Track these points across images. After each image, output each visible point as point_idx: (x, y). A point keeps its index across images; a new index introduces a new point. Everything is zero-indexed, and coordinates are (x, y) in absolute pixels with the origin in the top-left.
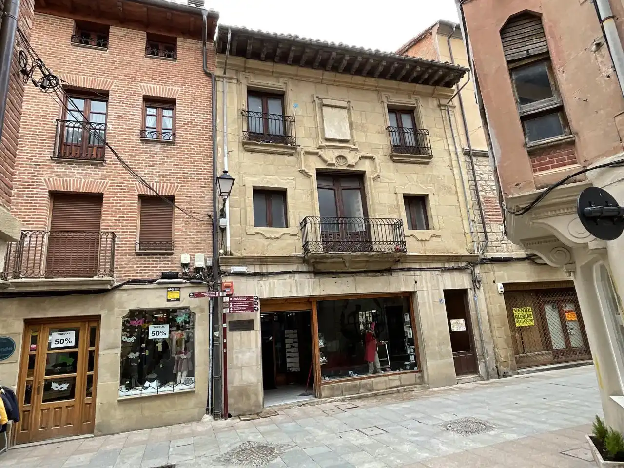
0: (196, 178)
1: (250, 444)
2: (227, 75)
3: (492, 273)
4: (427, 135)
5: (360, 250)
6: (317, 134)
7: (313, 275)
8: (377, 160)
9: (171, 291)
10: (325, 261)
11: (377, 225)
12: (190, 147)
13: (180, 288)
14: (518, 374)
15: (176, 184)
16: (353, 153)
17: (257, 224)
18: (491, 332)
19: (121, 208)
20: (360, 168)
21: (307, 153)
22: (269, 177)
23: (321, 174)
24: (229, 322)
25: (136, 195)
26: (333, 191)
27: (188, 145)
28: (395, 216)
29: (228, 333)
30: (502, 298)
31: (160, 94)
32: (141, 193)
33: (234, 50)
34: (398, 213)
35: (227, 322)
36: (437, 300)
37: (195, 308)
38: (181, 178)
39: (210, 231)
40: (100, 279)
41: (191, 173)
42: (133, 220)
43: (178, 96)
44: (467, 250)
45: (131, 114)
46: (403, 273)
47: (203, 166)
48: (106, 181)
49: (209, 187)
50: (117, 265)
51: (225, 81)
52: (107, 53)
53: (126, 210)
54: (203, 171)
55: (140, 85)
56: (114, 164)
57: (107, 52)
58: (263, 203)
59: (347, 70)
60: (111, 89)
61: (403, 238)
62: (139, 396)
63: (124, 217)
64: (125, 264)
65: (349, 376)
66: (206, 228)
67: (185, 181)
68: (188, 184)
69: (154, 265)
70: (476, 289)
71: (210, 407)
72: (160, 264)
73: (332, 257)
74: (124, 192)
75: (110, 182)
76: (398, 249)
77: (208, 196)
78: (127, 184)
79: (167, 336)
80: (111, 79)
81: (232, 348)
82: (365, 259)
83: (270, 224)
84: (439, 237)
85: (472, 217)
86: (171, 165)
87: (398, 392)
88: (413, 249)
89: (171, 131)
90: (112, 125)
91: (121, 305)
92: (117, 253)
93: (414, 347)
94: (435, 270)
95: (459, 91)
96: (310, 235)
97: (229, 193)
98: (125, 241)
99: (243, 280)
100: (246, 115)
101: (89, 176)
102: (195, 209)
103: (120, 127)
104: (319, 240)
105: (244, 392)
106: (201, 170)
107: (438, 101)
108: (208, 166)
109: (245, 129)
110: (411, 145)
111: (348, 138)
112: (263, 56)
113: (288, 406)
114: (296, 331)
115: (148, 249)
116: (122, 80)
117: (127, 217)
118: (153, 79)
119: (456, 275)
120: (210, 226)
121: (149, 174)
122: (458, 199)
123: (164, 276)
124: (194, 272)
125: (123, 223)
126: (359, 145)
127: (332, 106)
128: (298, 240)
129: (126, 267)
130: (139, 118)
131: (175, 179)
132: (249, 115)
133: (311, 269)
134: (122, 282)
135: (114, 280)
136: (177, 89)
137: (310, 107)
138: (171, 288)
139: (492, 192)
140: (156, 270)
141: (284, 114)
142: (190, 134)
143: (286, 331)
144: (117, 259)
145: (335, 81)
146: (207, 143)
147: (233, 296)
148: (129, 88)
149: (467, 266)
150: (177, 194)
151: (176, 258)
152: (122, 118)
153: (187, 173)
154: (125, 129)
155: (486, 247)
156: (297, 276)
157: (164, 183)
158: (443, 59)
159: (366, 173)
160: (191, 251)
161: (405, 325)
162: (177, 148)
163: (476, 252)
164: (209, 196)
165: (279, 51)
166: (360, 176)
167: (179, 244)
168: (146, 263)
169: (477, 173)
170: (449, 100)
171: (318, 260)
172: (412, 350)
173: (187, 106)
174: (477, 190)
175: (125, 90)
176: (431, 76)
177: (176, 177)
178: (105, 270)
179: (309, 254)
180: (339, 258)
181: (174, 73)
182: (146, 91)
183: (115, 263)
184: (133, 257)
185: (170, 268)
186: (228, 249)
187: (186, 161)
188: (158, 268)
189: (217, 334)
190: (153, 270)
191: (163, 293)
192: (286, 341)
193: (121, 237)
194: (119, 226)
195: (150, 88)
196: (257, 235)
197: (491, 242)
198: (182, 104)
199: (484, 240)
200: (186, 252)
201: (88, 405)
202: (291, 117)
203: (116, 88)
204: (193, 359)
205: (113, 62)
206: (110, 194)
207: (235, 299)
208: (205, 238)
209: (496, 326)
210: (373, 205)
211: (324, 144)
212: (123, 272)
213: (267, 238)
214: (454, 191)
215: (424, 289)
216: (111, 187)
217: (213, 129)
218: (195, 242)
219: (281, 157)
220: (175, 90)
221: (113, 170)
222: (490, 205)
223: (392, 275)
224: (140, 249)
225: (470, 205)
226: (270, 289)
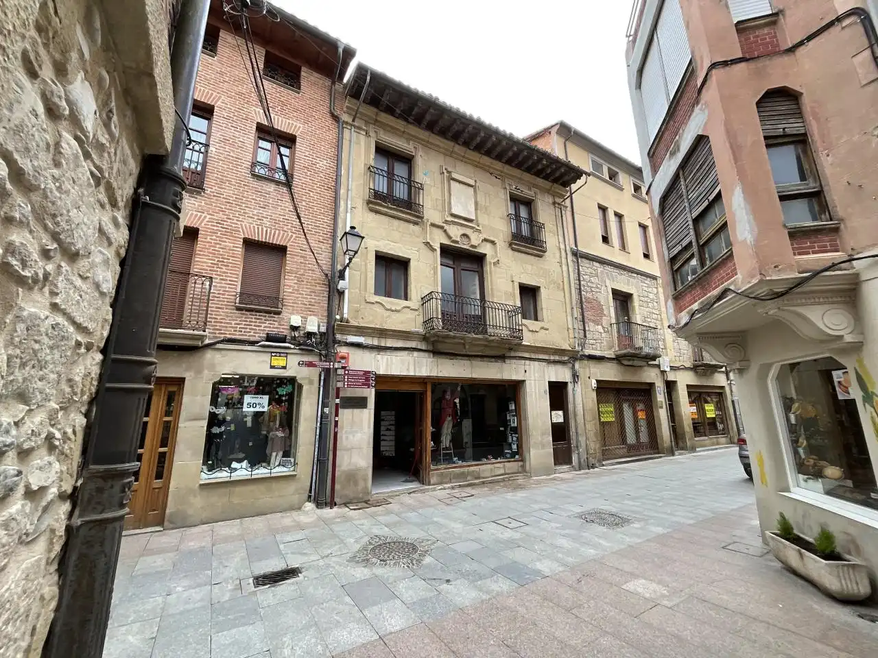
0: (314, 230)
1: (380, 539)
2: (356, 124)
3: (588, 369)
4: (543, 229)
5: (482, 332)
6: (444, 207)
7: (432, 355)
8: (498, 244)
9: (275, 356)
10: (447, 340)
12: (309, 194)
13: (287, 353)
14: (603, 465)
15: (290, 234)
16: (476, 234)
17: (376, 293)
18: (585, 425)
19: (221, 250)
20: (482, 250)
21: (433, 225)
22: (393, 244)
23: (444, 249)
24: (342, 397)
25: (240, 238)
26: (453, 270)
27: (307, 191)
29: (340, 411)
30: (594, 394)
31: (278, 126)
32: (247, 236)
33: (370, 97)
34: (514, 300)
35: (340, 398)
36: (542, 391)
37: (303, 379)
38: (297, 228)
39: (325, 293)
40: (191, 332)
42: (235, 267)
44: (569, 345)
45: (241, 141)
46: (514, 361)
47: (322, 219)
48: (204, 215)
49: (327, 243)
50: (210, 318)
51: (353, 130)
52: (215, 61)
53: (227, 254)
54: (322, 224)
55: (255, 110)
56: (214, 196)
57: (215, 59)
58: (383, 271)
59: (478, 148)
60: (217, 105)
62: (228, 479)
63: (223, 262)
64: (222, 319)
65: (454, 463)
66: (321, 288)
69: (257, 324)
70: (575, 383)
71: (313, 494)
72: (265, 323)
73: (454, 337)
74: (226, 232)
75: (208, 216)
76: (514, 336)
77: (326, 254)
78: (231, 223)
80: (218, 93)
81: (342, 428)
82: (486, 343)
83: (388, 295)
84: (547, 329)
85: (575, 314)
86: (286, 210)
87: (504, 480)
88: (527, 339)
90: (216, 149)
91: (212, 367)
92: (212, 303)
93: (517, 435)
94: (543, 362)
95: (571, 194)
97: (356, 252)
98: (224, 291)
99: (359, 352)
100: (373, 171)
102: (310, 266)
103: (226, 153)
104: (440, 317)
105: (352, 477)
106: (319, 223)
107: (553, 198)
108: (328, 220)
109: (372, 186)
110: (527, 235)
111: (473, 218)
112: (397, 111)
113: (398, 493)
114: (393, 413)
115: (251, 304)
116: (232, 98)
117: (227, 262)
118: (270, 107)
119: (559, 368)
120: (326, 288)
122: (565, 296)
123: (269, 338)
124: (305, 337)
125: (222, 269)
126: (483, 227)
127: (460, 182)
128: (419, 315)
129: (222, 323)
131: (289, 227)
132: (377, 173)
133: (430, 348)
134: (216, 340)
135: (207, 335)
136: (298, 125)
137: (438, 177)
138: (276, 353)
139: (591, 293)
140: (259, 330)
141: (411, 179)
142: (310, 179)
143: (383, 413)
144: (211, 311)
145: (464, 157)
146: (329, 194)
147: (347, 368)
148: (240, 109)
149: (569, 360)
150: (290, 245)
151: (284, 319)
152: (230, 144)
154: (233, 157)
155: (584, 344)
156: (416, 354)
157: (276, 229)
159: (487, 256)
160: (302, 314)
161: (509, 413)
163: (577, 348)
165: (416, 110)
166: (480, 259)
167: (289, 303)
168: (248, 320)
169: (581, 273)
170: (562, 200)
171: (440, 339)
172: (515, 439)
173: (308, 147)
174: (580, 289)
175: (235, 110)
176: (554, 171)
177: (290, 225)
178: (198, 322)
179: (432, 332)
180: (462, 339)
181: (295, 106)
182: (260, 119)
183: (209, 316)
184: (232, 311)
185: (276, 330)
186: (345, 316)
188: (262, 328)
189: (326, 410)
190: (256, 329)
191: (266, 357)
192: (382, 423)
193: (219, 285)
194: (217, 271)
196: (376, 305)
197: (589, 340)
198: (303, 144)
199: (583, 337)
200: (297, 313)
201: (157, 490)
202: (419, 183)
203: (224, 105)
205: (221, 73)
206: (208, 232)
207: (351, 372)
208: (319, 300)
209: (589, 419)
210: (492, 289)
211: (450, 219)
212: (218, 328)
213: (388, 310)
214: (561, 287)
215: (533, 378)
216: (210, 223)
217: (336, 179)
218: (307, 303)
219: (406, 224)
220: (296, 126)
221: (213, 202)
222: (589, 306)
223: (505, 362)
224: (239, 303)
225: (574, 302)
226: (387, 365)
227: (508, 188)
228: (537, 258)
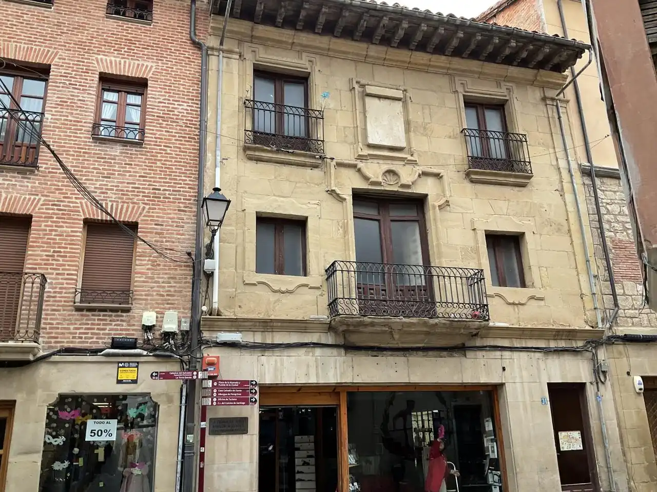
0: (171, 197)
2: (224, 47)
3: (625, 359)
4: (525, 143)
5: (416, 314)
6: (355, 136)
7: (343, 351)
8: (445, 178)
9: (123, 367)
10: (361, 329)
11: (444, 277)
12: (165, 150)
13: (138, 363)
15: (142, 206)
16: (409, 167)
17: (258, 270)
18: (624, 455)
19: (58, 238)
20: (419, 190)
21: (340, 165)
22: (282, 199)
23: (359, 197)
24: (210, 419)
25: (79, 220)
26: (377, 223)
27: (162, 147)
28: (473, 265)
29: (208, 437)
30: (642, 400)
31: (124, 71)
32: (88, 217)
33: (238, 10)
34: (476, 261)
35: (208, 420)
36: (538, 399)
37: (159, 395)
38: (150, 197)
39: (189, 277)
40: (20, 344)
41: (165, 190)
42: (75, 257)
43: (150, 75)
44: (586, 322)
45: (80, 100)
46: (484, 353)
47: (183, 180)
48: (37, 198)
49: (190, 212)
50: (45, 324)
51: (221, 56)
52: (51, 12)
53: (64, 242)
54: (183, 188)
55: (96, 58)
56: (49, 172)
57: (52, 10)
58: (270, 237)
59: (405, 43)
60: (53, 63)
61: (485, 299)
63: (60, 252)
64: (58, 324)
67: (155, 201)
68: (159, 205)
69: (101, 327)
70: (600, 384)
72: (111, 325)
73: (372, 324)
74: (63, 214)
75: (43, 198)
76: (475, 315)
77: (188, 225)
78: (69, 202)
79: (114, 438)
80: (55, 48)
81: (213, 462)
82: (425, 329)
83: (280, 270)
84: (541, 299)
85: (594, 271)
86: (136, 176)
88: (500, 316)
89: (137, 127)
90: (52, 115)
91: (47, 386)
92: (47, 305)
93: (499, 472)
94: (535, 352)
95: (574, 77)
96: (340, 288)
97: (221, 222)
98: (61, 288)
99: (234, 354)
100: (251, 106)
101: (13, 189)
102: (168, 244)
103: (63, 118)
104: (354, 296)
106: (179, 186)
107: (542, 92)
108: (191, 181)
109: (249, 127)
110: (499, 157)
111: (403, 144)
112: (279, 20)
114: (312, 437)
115: (93, 302)
116: (70, 50)
117: (64, 252)
118: (115, 50)
119: (568, 360)
120: (190, 270)
121: (102, 189)
122: (572, 242)
123: (115, 344)
124: (161, 339)
125: (58, 260)
126: (419, 155)
127: (379, 97)
128: (322, 295)
129: (58, 328)
130: (92, 106)
131: (141, 197)
132: (256, 107)
133: (341, 341)
134: (51, 351)
135: (40, 347)
136: (150, 64)
137: (347, 95)
138: (124, 362)
139: (625, 233)
140: (103, 334)
141: (308, 107)
142: (166, 131)
143: (297, 438)
144: (46, 315)
145: (385, 59)
146: (191, 146)
148: (80, 61)
149: (585, 346)
150: (142, 220)
151: (134, 317)
152: (68, 106)
153: (160, 190)
154: (71, 121)
155: (615, 317)
156: (318, 351)
157: (124, 202)
158: (551, 29)
159: (429, 197)
160: (157, 308)
161: (486, 437)
162: (146, 151)
163: (600, 325)
164: (192, 225)
165: (303, 13)
166: (419, 202)
167: (142, 295)
168: (90, 322)
169: (602, 202)
170: (559, 91)
171: (351, 328)
172: (496, 478)
173: (163, 91)
174: (601, 228)
175: (73, 64)
176: (532, 54)
177: (141, 194)
178: (27, 332)
179: (338, 318)
180: (385, 326)
181: (146, 42)
182: (103, 67)
183: (43, 321)
184: (70, 313)
185: (124, 332)
186: (215, 306)
187: (158, 172)
188: (107, 332)
189: (190, 438)
190: (99, 334)
191: (111, 369)
192: (297, 453)
193: (54, 281)
194: (53, 264)
195: (111, 62)
196: (259, 286)
197: (624, 310)
198: (157, 88)
199: (612, 306)
200: (151, 308)
202: (318, 111)
203: (61, 61)
204: (150, 476)
205: (59, 25)
206: (42, 217)
207: (222, 384)
208: (180, 287)
209: (631, 443)
210: (438, 245)
211: (366, 152)
212: (53, 335)
213: (275, 292)
214: (566, 228)
215: (518, 380)
216: (44, 207)
217: (200, 125)
218: (165, 294)
219: (301, 170)
220: (147, 66)
221: (48, 181)
222: (621, 253)
223: (465, 356)
224: (81, 301)
225: (590, 251)
226: (276, 369)
227: (460, 89)
228: (517, 189)
